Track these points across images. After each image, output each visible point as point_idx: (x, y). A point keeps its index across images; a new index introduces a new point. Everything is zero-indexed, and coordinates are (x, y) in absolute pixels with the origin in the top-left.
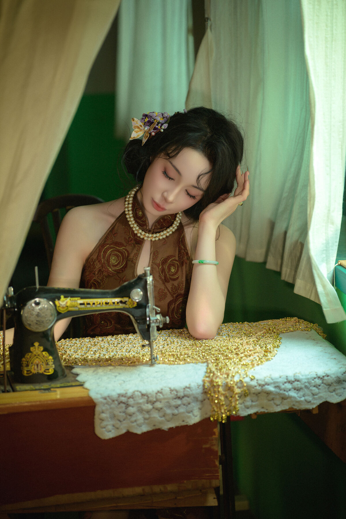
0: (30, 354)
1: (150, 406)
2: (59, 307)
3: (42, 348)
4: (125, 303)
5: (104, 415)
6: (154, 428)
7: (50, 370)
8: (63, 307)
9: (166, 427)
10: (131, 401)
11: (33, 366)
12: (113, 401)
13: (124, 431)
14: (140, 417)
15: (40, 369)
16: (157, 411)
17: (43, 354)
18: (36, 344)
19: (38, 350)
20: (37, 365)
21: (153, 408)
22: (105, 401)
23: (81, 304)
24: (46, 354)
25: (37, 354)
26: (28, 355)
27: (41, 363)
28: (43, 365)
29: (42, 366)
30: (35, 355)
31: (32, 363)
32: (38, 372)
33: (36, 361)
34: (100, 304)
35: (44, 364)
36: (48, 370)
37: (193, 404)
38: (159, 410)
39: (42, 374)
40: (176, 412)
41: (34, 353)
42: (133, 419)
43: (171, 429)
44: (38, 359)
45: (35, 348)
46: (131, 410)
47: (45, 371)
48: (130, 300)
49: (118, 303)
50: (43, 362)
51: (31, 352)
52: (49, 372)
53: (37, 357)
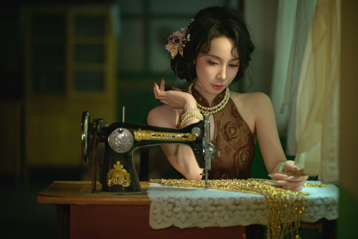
0: (113, 170)
1: (191, 209)
2: (136, 136)
3: (122, 166)
4: (187, 137)
6: (194, 226)
8: (139, 137)
9: (202, 226)
10: (177, 203)
11: (115, 179)
12: (164, 201)
14: (183, 216)
15: (120, 182)
16: (196, 213)
17: (122, 171)
18: (118, 163)
19: (119, 167)
20: (118, 179)
21: (194, 210)
22: (158, 201)
23: (153, 136)
24: (125, 171)
25: (118, 170)
26: (112, 170)
27: (121, 177)
28: (122, 179)
30: (117, 171)
31: (114, 177)
32: (118, 184)
33: (117, 175)
34: (168, 136)
35: (123, 178)
36: (126, 183)
37: (225, 212)
38: (198, 212)
39: (121, 186)
40: (211, 215)
41: (116, 169)
42: (178, 216)
43: (206, 228)
44: (118, 174)
45: (117, 166)
46: (176, 209)
47: (123, 184)
48: (191, 135)
49: (182, 137)
50: (122, 177)
51: (114, 168)
52: (126, 185)
53: (118, 173)
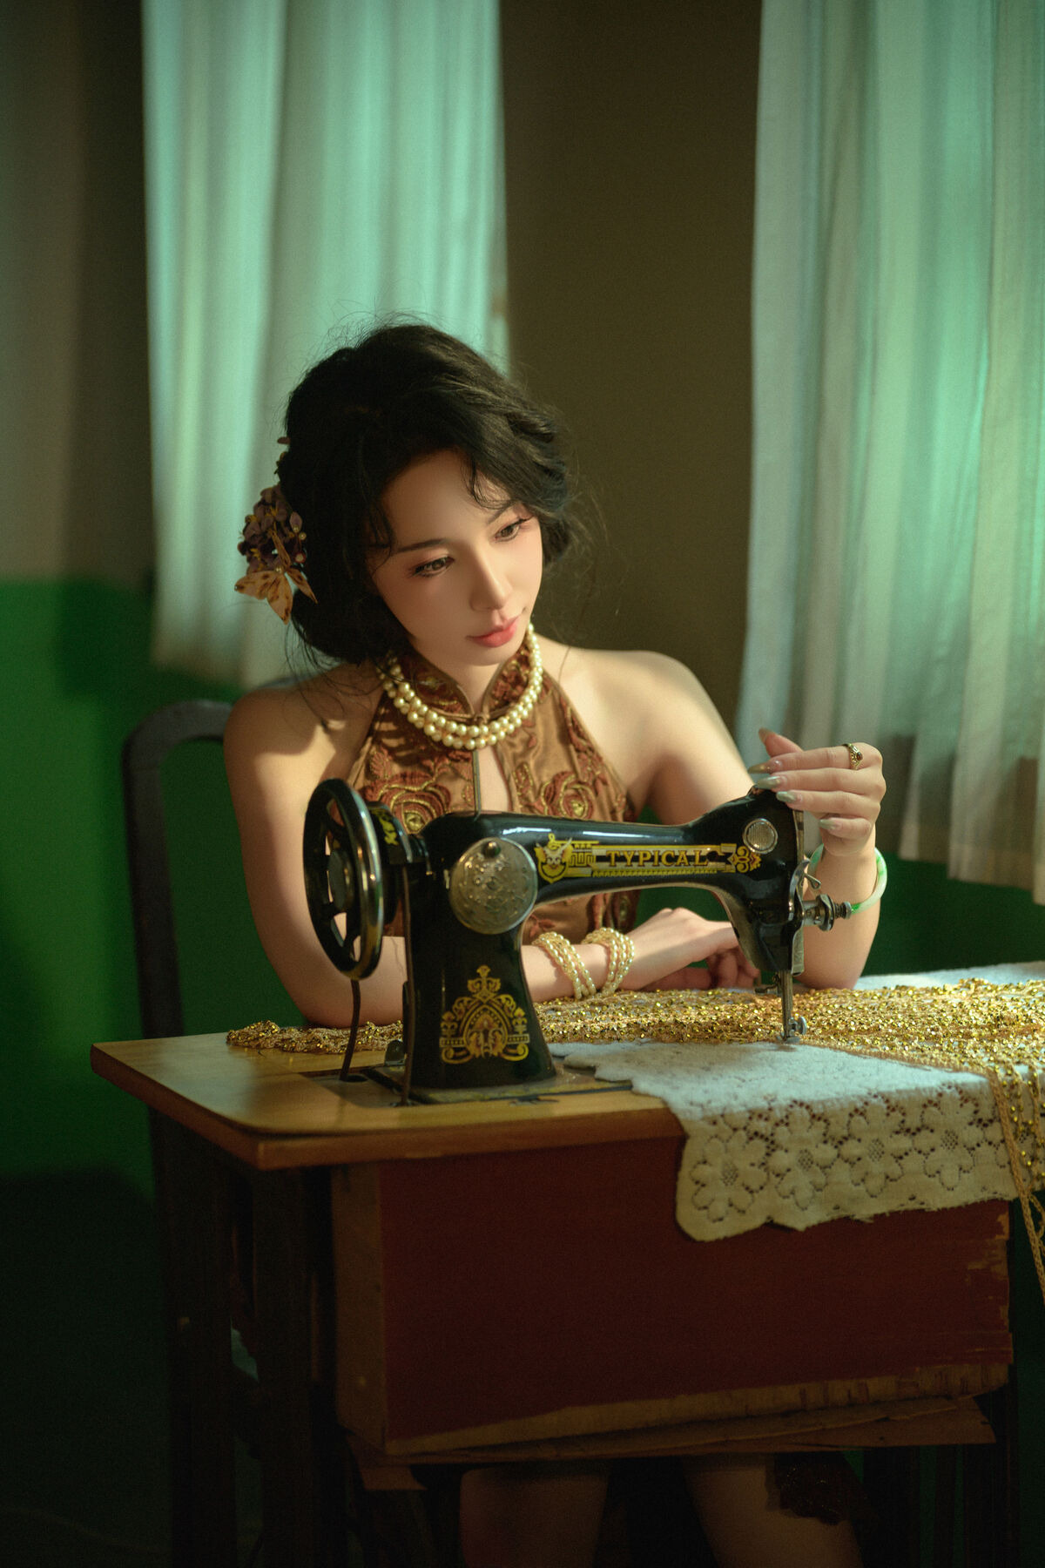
0: (466, 999)
1: (829, 1152)
2: (543, 864)
3: (497, 983)
4: (725, 858)
5: (705, 1172)
6: (836, 1215)
7: (520, 1050)
8: (554, 867)
9: (866, 1210)
10: (782, 1134)
11: (475, 1035)
12: (735, 1130)
13: (756, 1221)
14: (802, 1181)
15: (494, 1046)
16: (847, 1165)
17: (500, 1000)
18: (483, 971)
19: (488, 987)
20: (486, 1033)
21: (839, 1156)
22: (712, 1129)
23: (600, 859)
24: (507, 999)
25: (485, 1001)
26: (462, 1001)
27: (496, 1026)
28: (500, 1032)
29: (499, 1037)
30: (481, 1003)
31: (471, 1027)
32: (487, 1054)
33: (484, 1020)
34: (652, 859)
35: (504, 1030)
36: (515, 1047)
37: (941, 1152)
38: (852, 1162)
39: (498, 1060)
40: (895, 1169)
41: (478, 996)
42: (787, 1186)
43: (879, 1218)
44: (486, 1016)
45: (480, 982)
46: (781, 1160)
47: (505, 1051)
48: (741, 851)
49: (702, 859)
50: (500, 1025)
51: (469, 994)
52: (517, 1055)
53: (485, 1010)
